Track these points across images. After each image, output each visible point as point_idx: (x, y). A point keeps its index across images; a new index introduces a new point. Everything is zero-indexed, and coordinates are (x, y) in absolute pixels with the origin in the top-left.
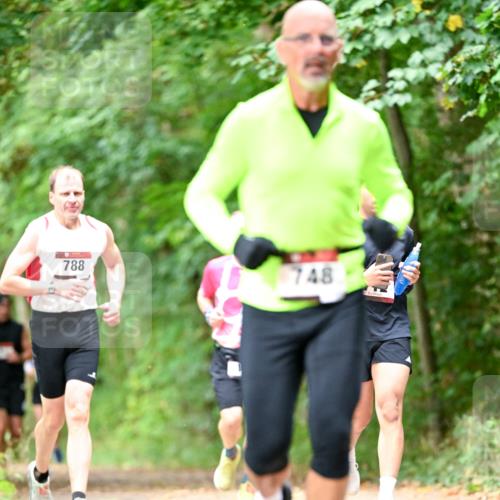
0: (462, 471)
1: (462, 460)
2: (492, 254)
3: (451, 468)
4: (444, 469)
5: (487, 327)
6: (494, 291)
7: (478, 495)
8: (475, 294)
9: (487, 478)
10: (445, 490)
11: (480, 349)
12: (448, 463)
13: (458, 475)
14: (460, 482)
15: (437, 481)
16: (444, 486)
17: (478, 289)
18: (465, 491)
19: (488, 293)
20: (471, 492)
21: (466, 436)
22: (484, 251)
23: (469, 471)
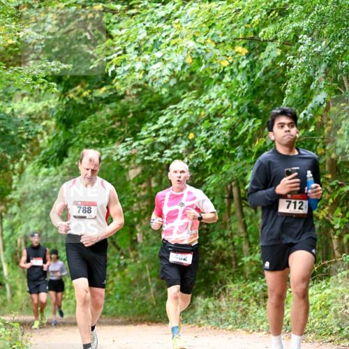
0: (196, 318)
1: (196, 314)
2: (208, 233)
3: (192, 317)
4: (189, 317)
5: (206, 261)
6: (209, 248)
7: (202, 327)
8: (202, 249)
9: (206, 321)
10: (190, 326)
11: (203, 270)
12: (191, 315)
13: (194, 320)
14: (195, 322)
15: (186, 322)
16: (189, 324)
17: (202, 247)
18: (197, 326)
19: (207, 249)
20: (200, 326)
21: (198, 304)
22: (205, 232)
23: (199, 318)
